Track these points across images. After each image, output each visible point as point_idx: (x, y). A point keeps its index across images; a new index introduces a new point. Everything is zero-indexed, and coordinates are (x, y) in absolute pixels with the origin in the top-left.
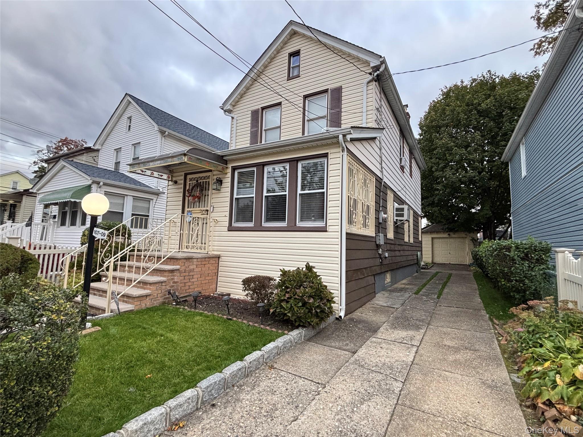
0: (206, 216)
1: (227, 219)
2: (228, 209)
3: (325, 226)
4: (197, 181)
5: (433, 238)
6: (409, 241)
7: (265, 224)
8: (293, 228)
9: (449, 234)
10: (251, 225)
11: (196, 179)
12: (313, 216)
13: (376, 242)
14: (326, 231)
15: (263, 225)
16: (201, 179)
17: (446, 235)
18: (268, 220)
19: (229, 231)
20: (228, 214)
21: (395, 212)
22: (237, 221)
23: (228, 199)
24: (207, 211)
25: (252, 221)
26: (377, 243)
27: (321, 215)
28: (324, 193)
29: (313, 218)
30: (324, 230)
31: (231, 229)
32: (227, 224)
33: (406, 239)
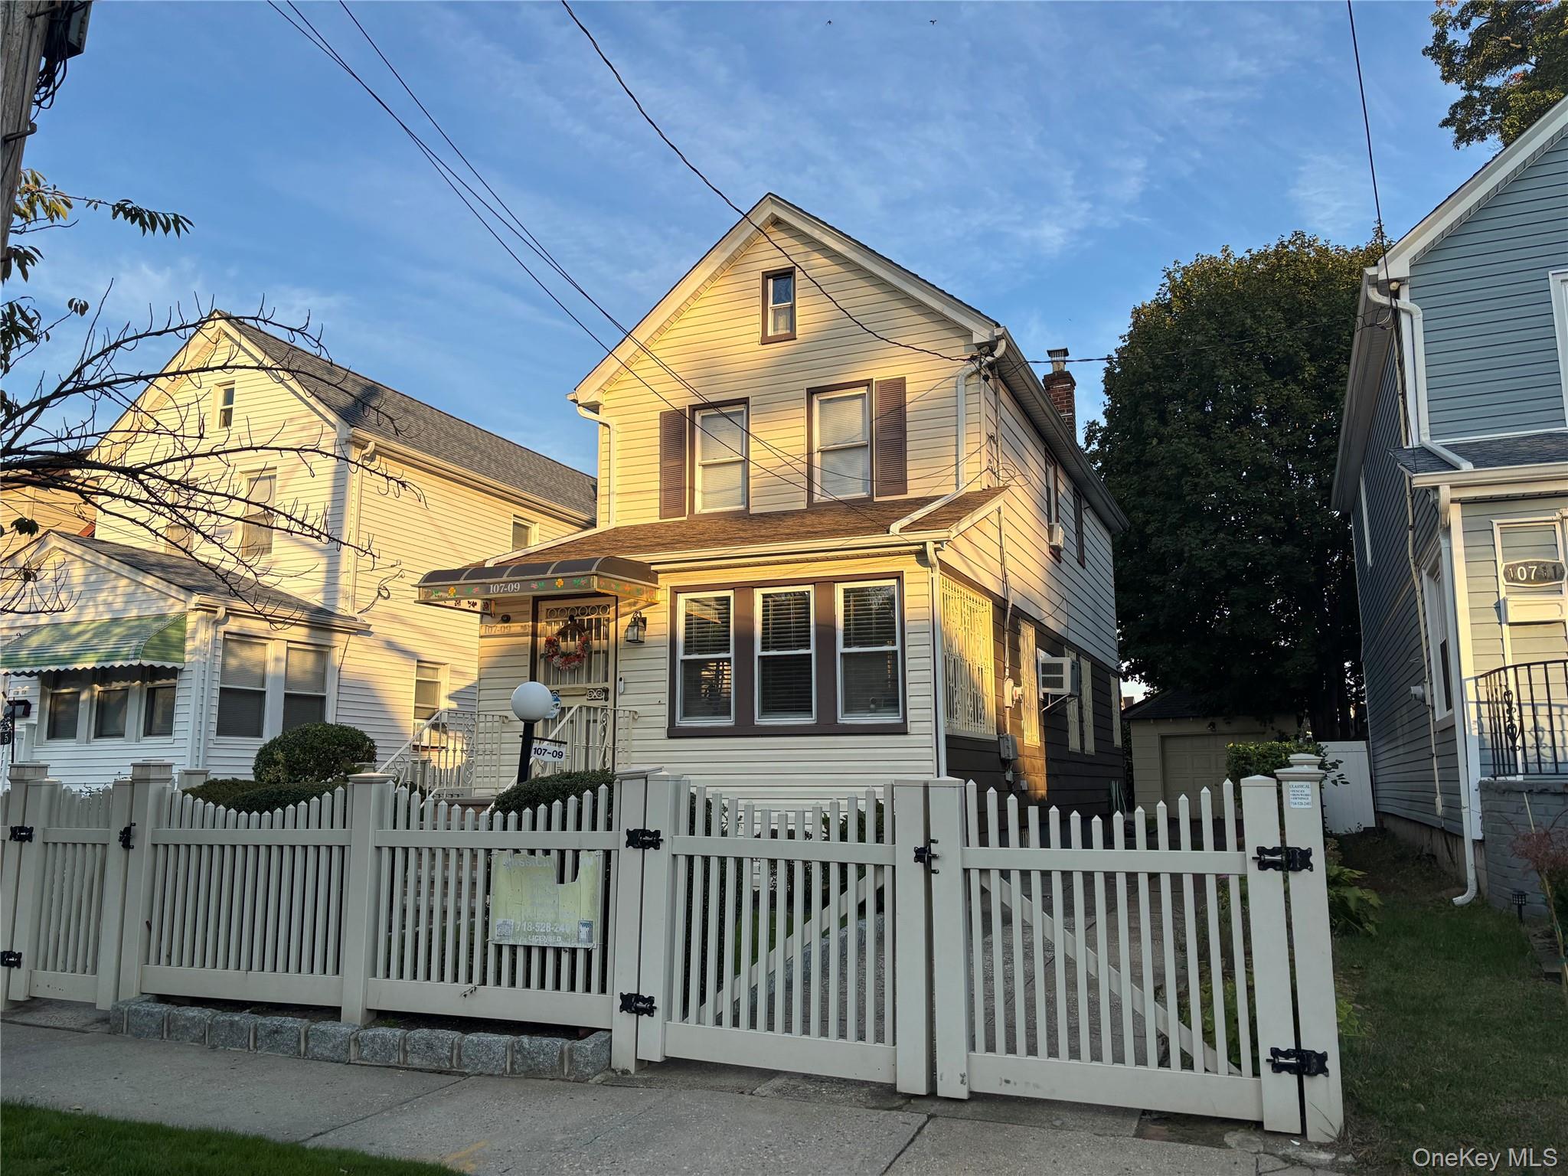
0: (603, 703)
1: (665, 709)
2: (666, 686)
3: (901, 721)
4: (571, 618)
5: (1164, 738)
6: (1082, 748)
7: (761, 721)
8: (828, 728)
9: (1213, 725)
10: (727, 722)
11: (569, 613)
12: (873, 702)
13: (1000, 754)
14: (906, 733)
15: (756, 723)
16: (583, 614)
17: (1202, 727)
18: (766, 710)
19: (670, 737)
20: (665, 698)
21: (1041, 676)
22: (686, 713)
23: (665, 663)
24: (606, 691)
25: (729, 714)
26: (1003, 756)
27: (891, 696)
28: (895, 652)
29: (872, 706)
30: (901, 730)
31: (674, 733)
32: (664, 721)
33: (1074, 744)
